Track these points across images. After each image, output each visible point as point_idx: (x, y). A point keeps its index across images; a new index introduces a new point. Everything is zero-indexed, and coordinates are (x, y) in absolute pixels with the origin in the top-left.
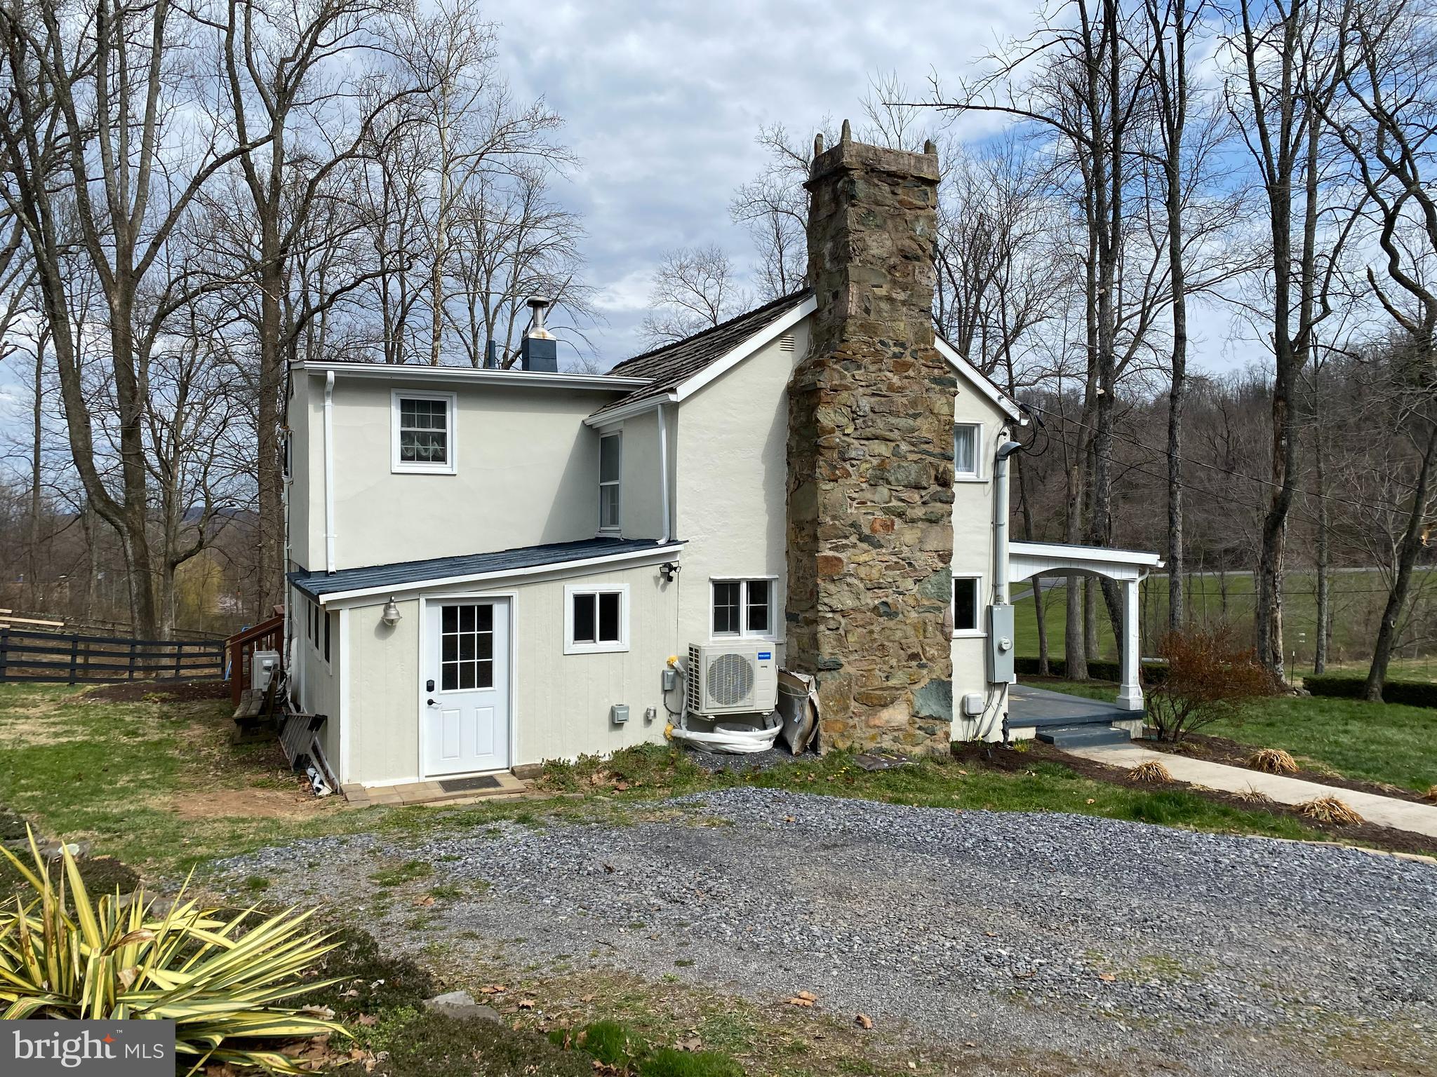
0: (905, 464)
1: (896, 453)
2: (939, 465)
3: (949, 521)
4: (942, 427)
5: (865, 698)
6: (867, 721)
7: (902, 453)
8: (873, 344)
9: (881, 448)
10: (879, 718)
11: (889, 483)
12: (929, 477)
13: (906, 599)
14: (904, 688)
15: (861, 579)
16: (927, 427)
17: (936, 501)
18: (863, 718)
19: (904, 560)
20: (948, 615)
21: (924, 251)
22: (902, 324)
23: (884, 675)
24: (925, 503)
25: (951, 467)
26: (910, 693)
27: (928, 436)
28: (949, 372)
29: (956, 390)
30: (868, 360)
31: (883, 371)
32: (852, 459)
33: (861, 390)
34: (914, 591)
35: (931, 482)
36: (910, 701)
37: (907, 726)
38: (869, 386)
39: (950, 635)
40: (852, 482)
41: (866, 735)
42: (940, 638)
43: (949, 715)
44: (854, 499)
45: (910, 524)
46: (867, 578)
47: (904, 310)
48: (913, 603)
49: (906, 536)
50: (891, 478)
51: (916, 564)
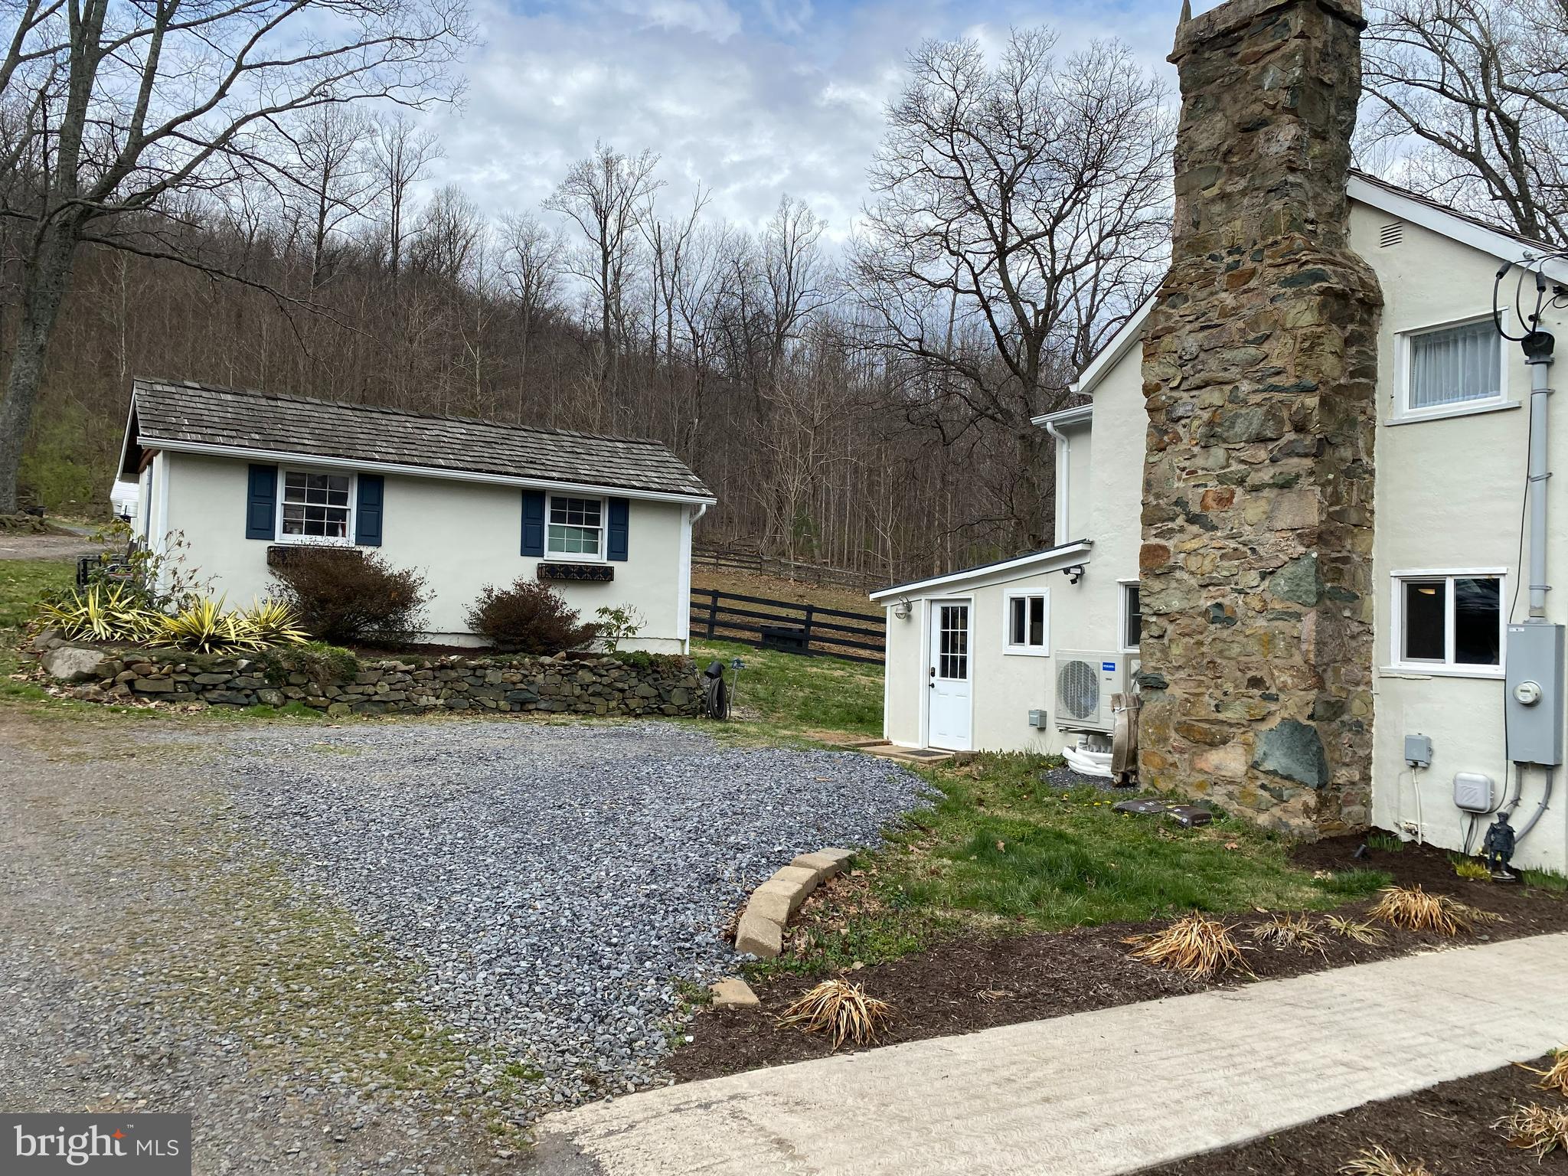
0: (1243, 411)
1: (1233, 399)
2: (1293, 403)
3: (1315, 483)
4: (1297, 346)
5: (1185, 730)
6: (1191, 762)
7: (1241, 396)
8: (1202, 263)
9: (1213, 397)
10: (1206, 760)
11: (1225, 441)
12: (1280, 422)
13: (1248, 600)
14: (1238, 725)
15: (1192, 573)
16: (1280, 352)
17: (1289, 455)
18: (1186, 756)
19: (1245, 545)
20: (1308, 625)
21: (1273, 107)
22: (1238, 223)
23: (1213, 703)
24: (1273, 461)
25: (1312, 401)
26: (1251, 734)
27: (1278, 363)
28: (1306, 262)
29: (1325, 285)
30: (1195, 286)
31: (1216, 293)
32: (1180, 418)
33: (1188, 327)
34: (1261, 588)
35: (1286, 429)
36: (1248, 746)
37: (1244, 780)
38: (1197, 319)
39: (1316, 656)
40: (1181, 447)
41: (1191, 780)
42: (1298, 659)
43: (1312, 778)
44: (1183, 469)
45: (1254, 494)
46: (1199, 571)
47: (1246, 201)
48: (1258, 606)
49: (1250, 510)
50: (1226, 434)
51: (1261, 550)
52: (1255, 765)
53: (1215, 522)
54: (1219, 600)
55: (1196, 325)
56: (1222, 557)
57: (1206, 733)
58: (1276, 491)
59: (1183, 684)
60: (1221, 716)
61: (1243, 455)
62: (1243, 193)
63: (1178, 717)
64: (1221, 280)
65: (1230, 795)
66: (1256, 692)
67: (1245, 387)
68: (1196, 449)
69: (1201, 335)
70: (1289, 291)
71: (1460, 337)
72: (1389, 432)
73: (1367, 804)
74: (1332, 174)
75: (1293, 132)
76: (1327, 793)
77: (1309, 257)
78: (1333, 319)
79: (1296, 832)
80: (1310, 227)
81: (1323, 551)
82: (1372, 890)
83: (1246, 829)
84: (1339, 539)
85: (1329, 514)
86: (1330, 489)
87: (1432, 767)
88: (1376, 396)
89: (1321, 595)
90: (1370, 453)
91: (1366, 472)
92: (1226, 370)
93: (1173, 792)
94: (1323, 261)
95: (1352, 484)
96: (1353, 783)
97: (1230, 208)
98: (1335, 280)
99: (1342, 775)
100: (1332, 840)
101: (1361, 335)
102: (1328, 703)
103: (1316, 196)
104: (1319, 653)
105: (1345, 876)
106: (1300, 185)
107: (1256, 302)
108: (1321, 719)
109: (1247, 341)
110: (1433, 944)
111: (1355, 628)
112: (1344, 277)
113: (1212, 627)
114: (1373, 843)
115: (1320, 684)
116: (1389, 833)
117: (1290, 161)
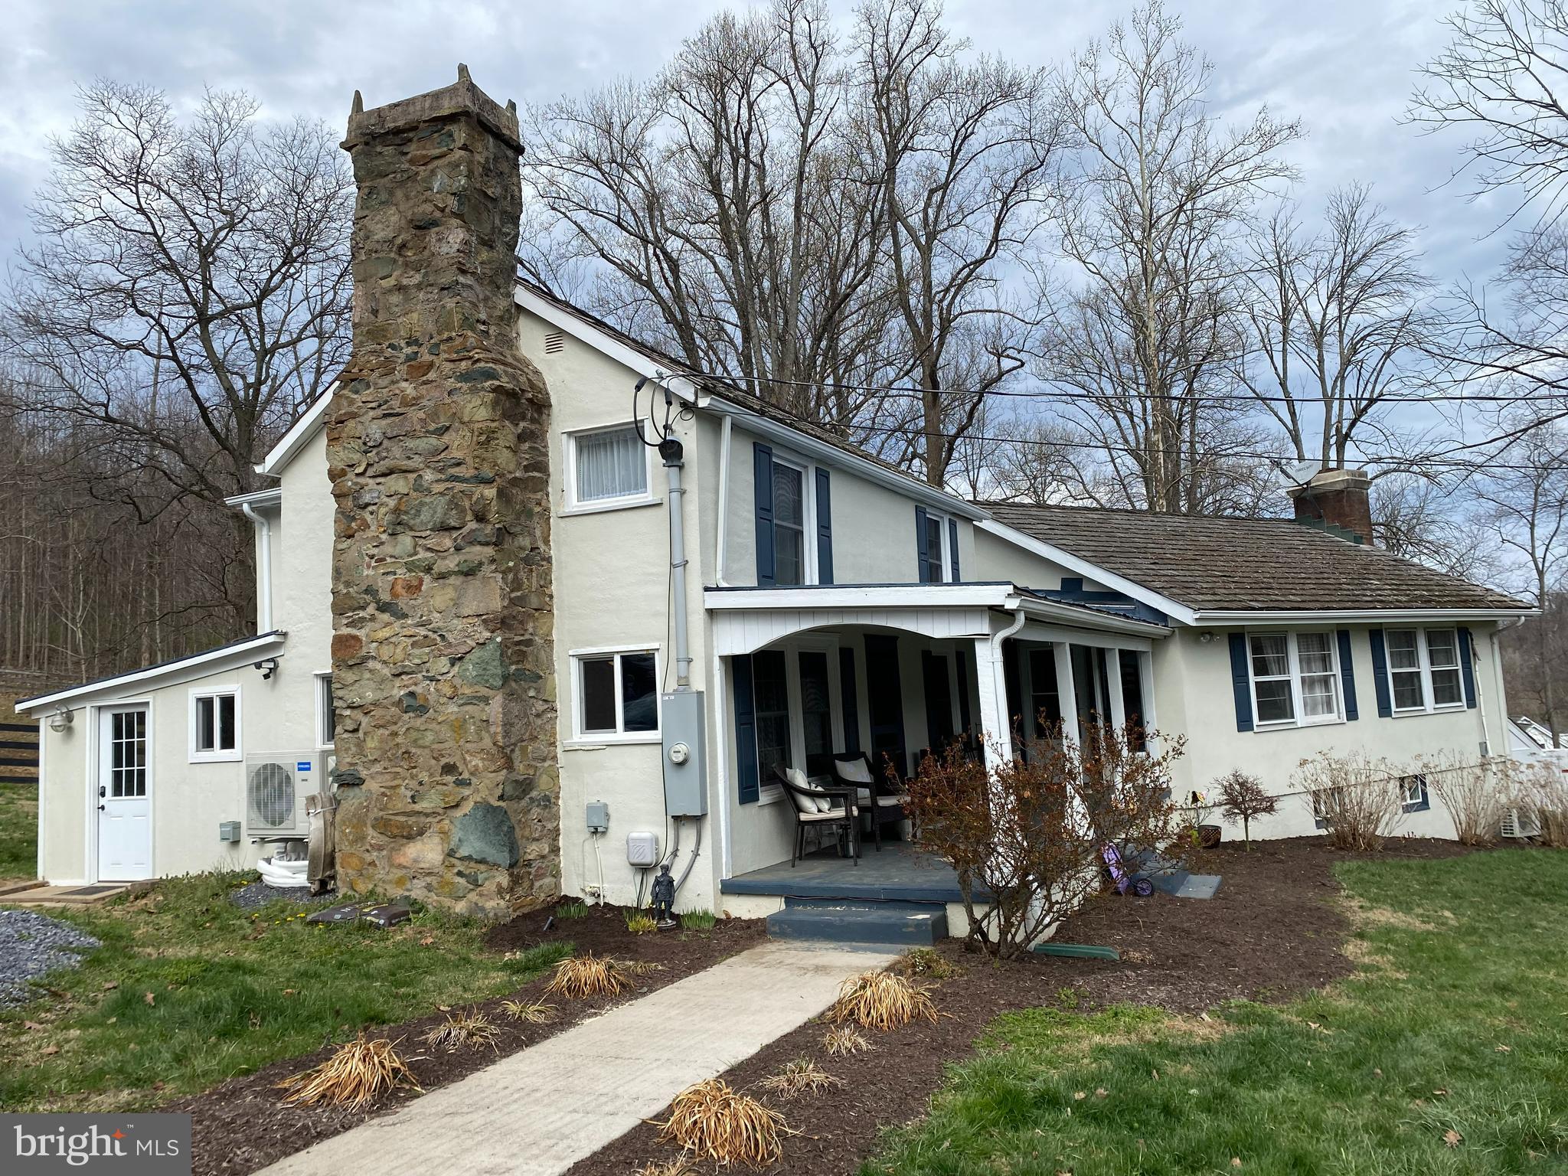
0: (428, 500)
1: (418, 487)
2: (473, 493)
3: (496, 571)
4: (475, 438)
5: (383, 825)
6: (390, 858)
7: (426, 485)
8: (382, 351)
9: (398, 484)
10: (404, 855)
11: (412, 529)
12: (463, 511)
13: (440, 687)
14: (435, 814)
15: (385, 662)
16: (458, 443)
17: (471, 543)
18: (385, 853)
19: (435, 632)
20: (495, 708)
21: (442, 210)
22: (415, 315)
23: (409, 794)
24: (458, 549)
25: (490, 492)
26: (447, 821)
27: (458, 455)
28: (479, 360)
29: (497, 383)
30: (376, 374)
31: (397, 382)
32: (367, 505)
33: (372, 413)
34: (451, 675)
35: (468, 518)
36: (444, 834)
37: (442, 868)
38: (380, 406)
39: (504, 737)
40: (370, 534)
41: (391, 877)
42: (487, 742)
43: (504, 858)
44: (372, 557)
45: (441, 581)
46: (391, 660)
47: (421, 295)
48: (449, 692)
49: (437, 597)
50: (412, 522)
51: (450, 637)
52: (451, 853)
53: (405, 609)
54: (411, 689)
55: (379, 412)
56: (413, 645)
57: (402, 826)
58: (461, 578)
59: (380, 778)
60: (417, 807)
61: (429, 543)
62: (419, 287)
63: (375, 813)
64: (401, 370)
65: (429, 888)
66: (450, 779)
67: (429, 476)
68: (384, 537)
69: (384, 422)
70: (465, 386)
71: (615, 440)
72: (563, 523)
73: (557, 874)
74: (500, 281)
75: (462, 236)
76: (518, 869)
77: (481, 356)
78: (506, 416)
79: (491, 915)
80: (482, 328)
81: (507, 636)
82: (549, 962)
83: (444, 921)
84: (521, 622)
85: (511, 600)
86: (510, 576)
87: (610, 830)
88: (550, 489)
89: (506, 678)
90: (547, 542)
91: (543, 559)
92: (409, 458)
93: (372, 892)
94: (495, 361)
95: (531, 571)
96: (543, 857)
97: (407, 300)
98: (505, 379)
99: (533, 850)
100: (525, 916)
101: (532, 432)
102: (516, 781)
103: (486, 299)
104: (507, 734)
105: (532, 952)
106: (470, 287)
107: (436, 394)
108: (511, 798)
109: (427, 432)
110: (600, 1008)
111: (540, 706)
112: (514, 377)
113: (406, 717)
114: (561, 913)
115: (509, 765)
116: (578, 899)
117: (459, 262)
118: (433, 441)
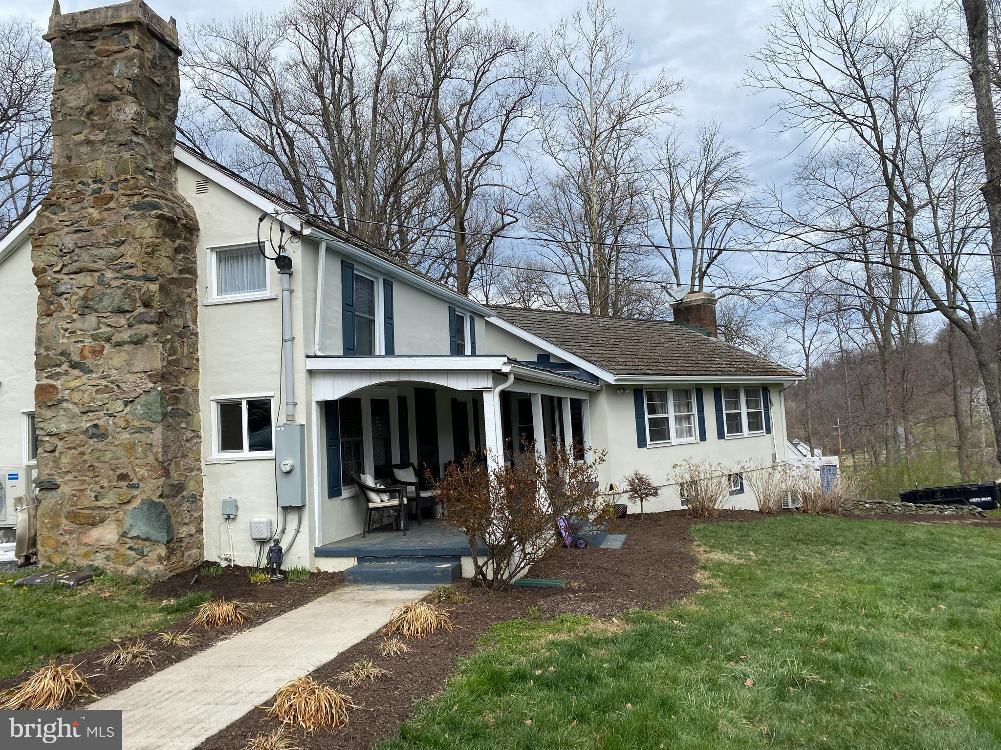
0: (108, 291)
1: (101, 282)
2: (142, 288)
3: (158, 341)
4: (143, 250)
5: (73, 517)
6: (78, 539)
7: (107, 281)
8: (74, 186)
9: (86, 280)
10: (89, 536)
11: (96, 311)
12: (134, 300)
13: (116, 421)
14: (112, 508)
15: (75, 404)
16: (131, 253)
17: (140, 322)
18: (74, 535)
19: (113, 383)
20: (157, 435)
21: (121, 90)
22: (100, 162)
23: (93, 494)
24: (130, 326)
25: (154, 287)
26: (121, 513)
27: (131, 261)
28: (146, 196)
29: (160, 212)
30: (70, 201)
31: (86, 208)
32: (63, 293)
33: (66, 229)
34: (125, 412)
35: (138, 305)
36: (119, 521)
37: (117, 546)
38: (72, 224)
39: (163, 455)
40: (64, 314)
41: (79, 552)
42: (151, 459)
43: (163, 537)
44: (66, 330)
45: (118, 348)
46: (80, 402)
47: (104, 148)
48: (123, 424)
49: (114, 360)
50: (96, 307)
51: (124, 387)
52: (124, 535)
53: (91, 367)
54: (96, 422)
55: (72, 229)
56: (97, 392)
57: (88, 516)
58: (132, 346)
59: (71, 484)
60: (99, 504)
61: (110, 321)
62: (103, 142)
63: (67, 508)
64: (89, 200)
65: (108, 558)
66: (124, 484)
67: (109, 275)
68: (75, 316)
69: (76, 236)
70: (137, 213)
71: (244, 254)
72: (206, 309)
73: (201, 547)
74: (164, 142)
75: (135, 109)
76: (173, 544)
77: (149, 193)
78: (166, 235)
79: (153, 575)
80: (150, 173)
81: (165, 386)
82: (194, 605)
83: (118, 581)
84: (176, 377)
85: (168, 361)
86: (168, 345)
87: (238, 517)
88: (197, 286)
89: (165, 415)
90: (195, 322)
91: (192, 334)
92: (95, 262)
93: (65, 563)
94: (159, 197)
95: (183, 342)
96: (191, 535)
97: (94, 151)
98: (167, 210)
99: (183, 531)
100: (178, 575)
101: (185, 247)
102: (172, 485)
103: (153, 154)
104: (165, 453)
105: (182, 600)
106: (141, 144)
107: (115, 218)
108: (168, 497)
109: (108, 244)
110: (229, 634)
111: (189, 434)
112: (172, 208)
113: (91, 441)
114: (203, 572)
115: (167, 474)
116: (215, 563)
117: (133, 127)
118: (113, 250)
